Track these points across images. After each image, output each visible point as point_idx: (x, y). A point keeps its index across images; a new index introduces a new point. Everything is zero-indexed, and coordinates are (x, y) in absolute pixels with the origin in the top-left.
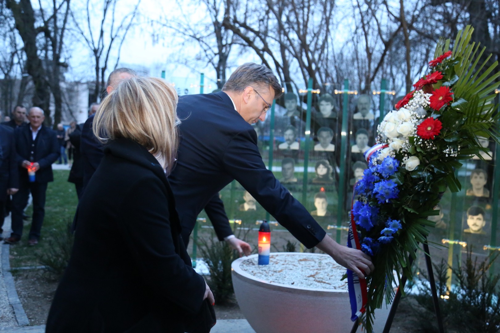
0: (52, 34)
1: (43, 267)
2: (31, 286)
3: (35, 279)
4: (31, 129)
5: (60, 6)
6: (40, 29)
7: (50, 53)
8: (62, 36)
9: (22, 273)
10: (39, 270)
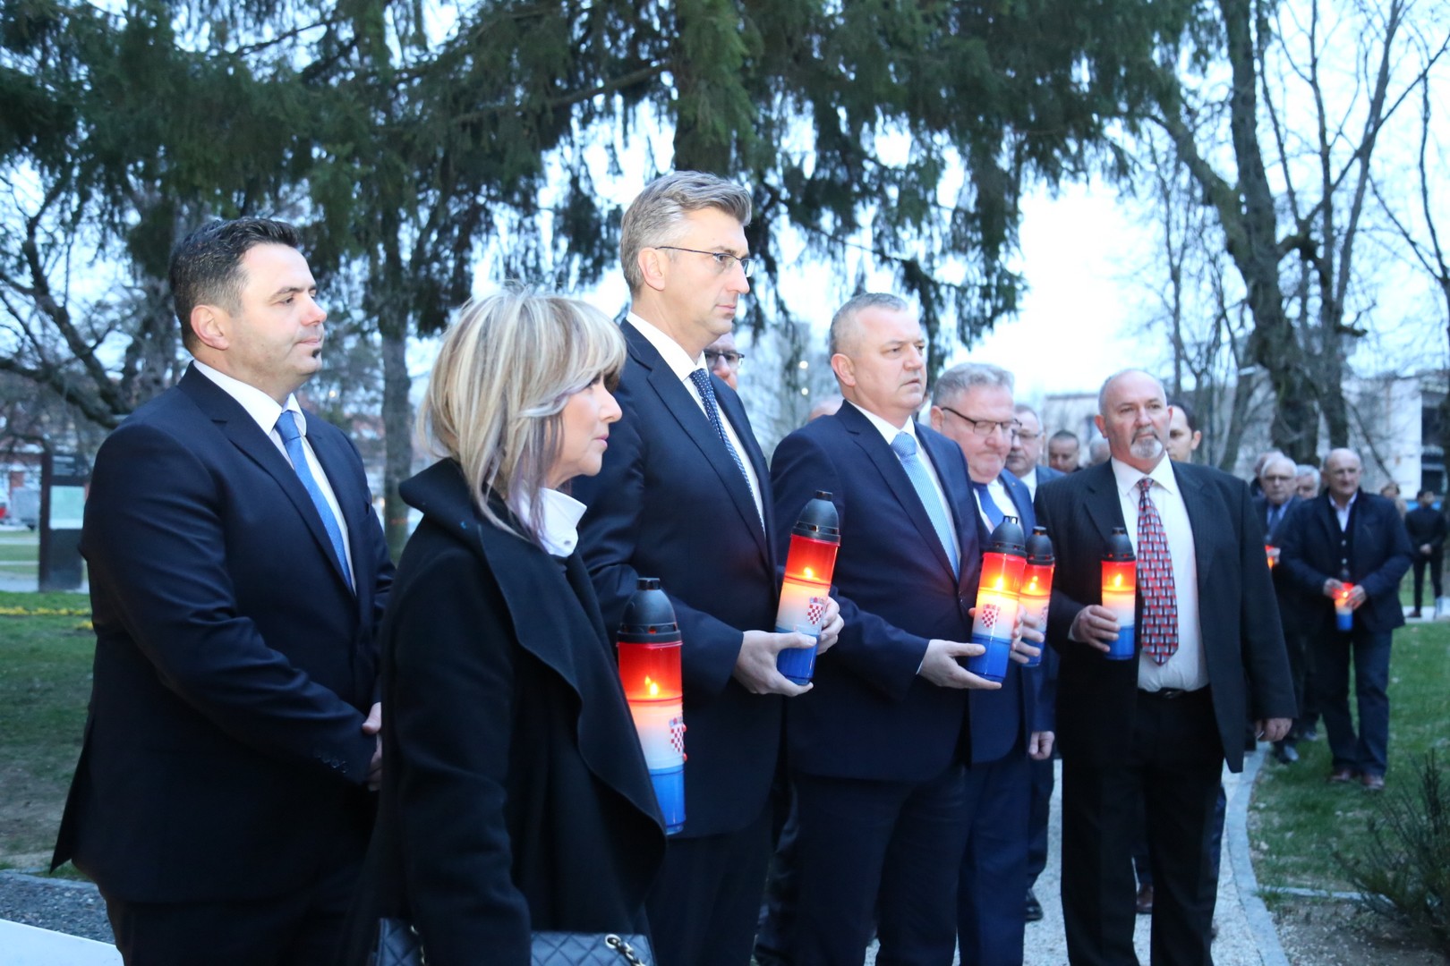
0: (1320, 253)
1: (1356, 895)
2: (1326, 948)
3: (1334, 928)
4: (1333, 503)
5: (1344, 173)
6: (1291, 243)
7: (1315, 303)
8: (1346, 253)
9: (1291, 904)
10: (1339, 902)
